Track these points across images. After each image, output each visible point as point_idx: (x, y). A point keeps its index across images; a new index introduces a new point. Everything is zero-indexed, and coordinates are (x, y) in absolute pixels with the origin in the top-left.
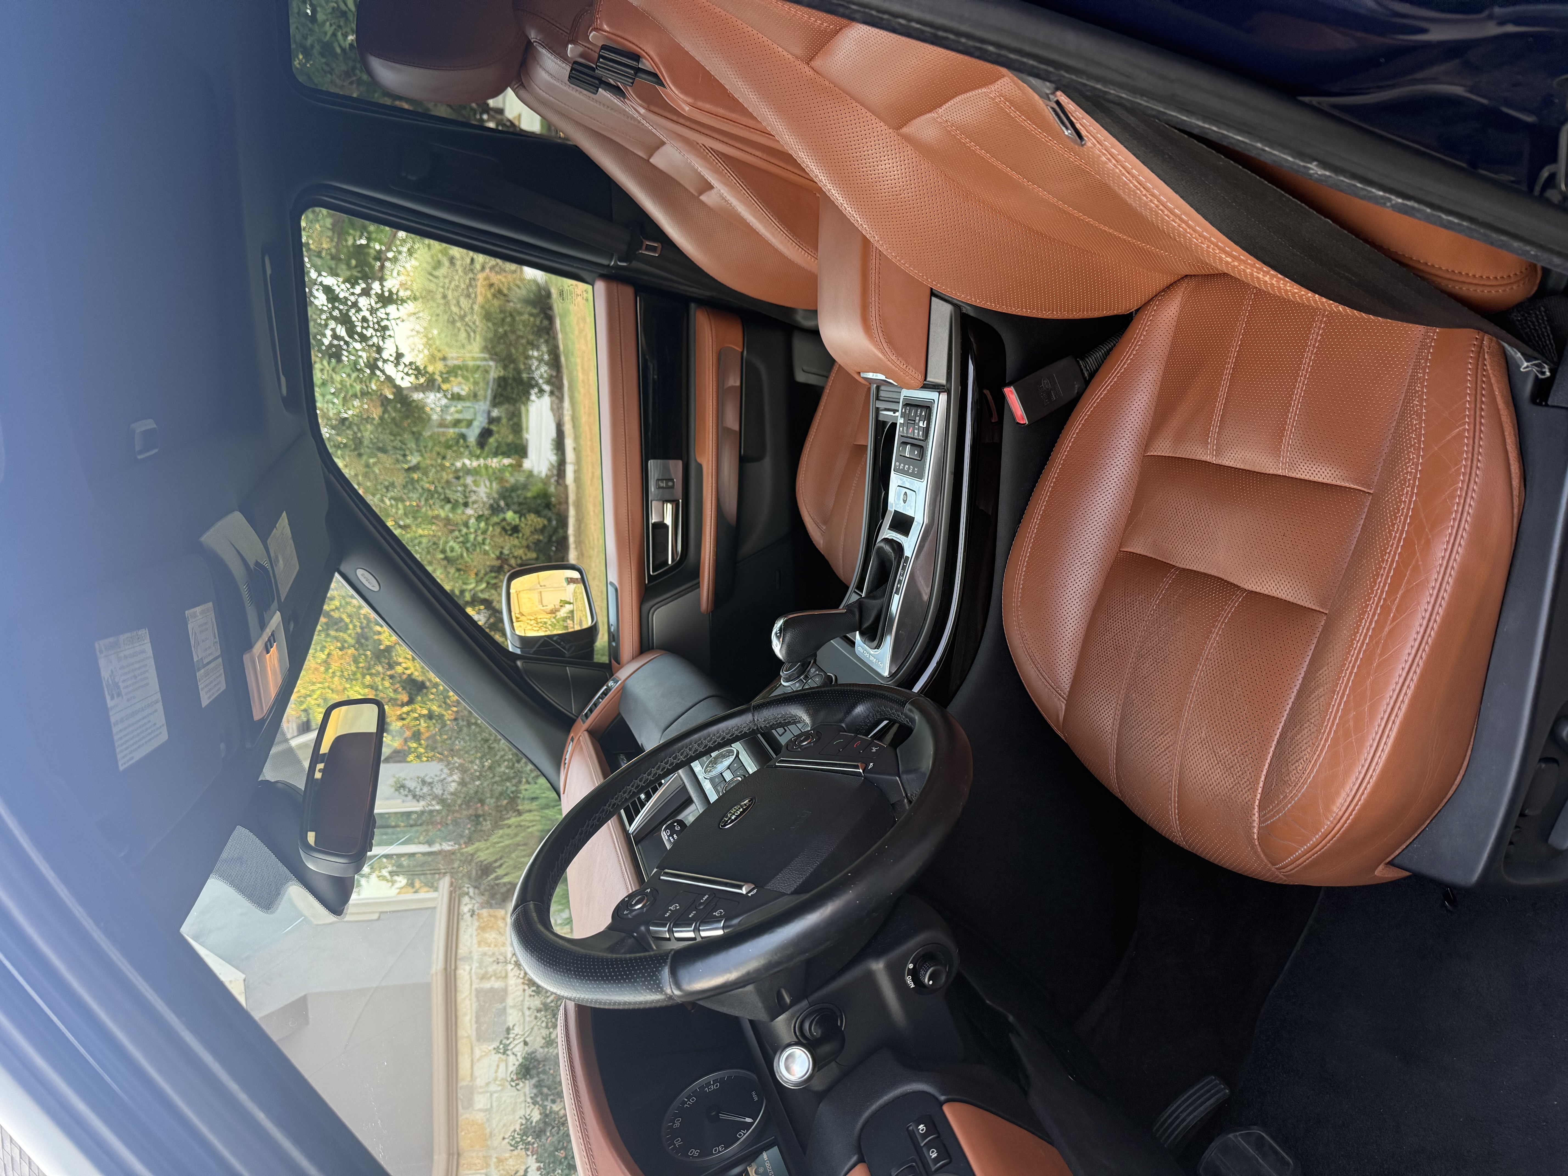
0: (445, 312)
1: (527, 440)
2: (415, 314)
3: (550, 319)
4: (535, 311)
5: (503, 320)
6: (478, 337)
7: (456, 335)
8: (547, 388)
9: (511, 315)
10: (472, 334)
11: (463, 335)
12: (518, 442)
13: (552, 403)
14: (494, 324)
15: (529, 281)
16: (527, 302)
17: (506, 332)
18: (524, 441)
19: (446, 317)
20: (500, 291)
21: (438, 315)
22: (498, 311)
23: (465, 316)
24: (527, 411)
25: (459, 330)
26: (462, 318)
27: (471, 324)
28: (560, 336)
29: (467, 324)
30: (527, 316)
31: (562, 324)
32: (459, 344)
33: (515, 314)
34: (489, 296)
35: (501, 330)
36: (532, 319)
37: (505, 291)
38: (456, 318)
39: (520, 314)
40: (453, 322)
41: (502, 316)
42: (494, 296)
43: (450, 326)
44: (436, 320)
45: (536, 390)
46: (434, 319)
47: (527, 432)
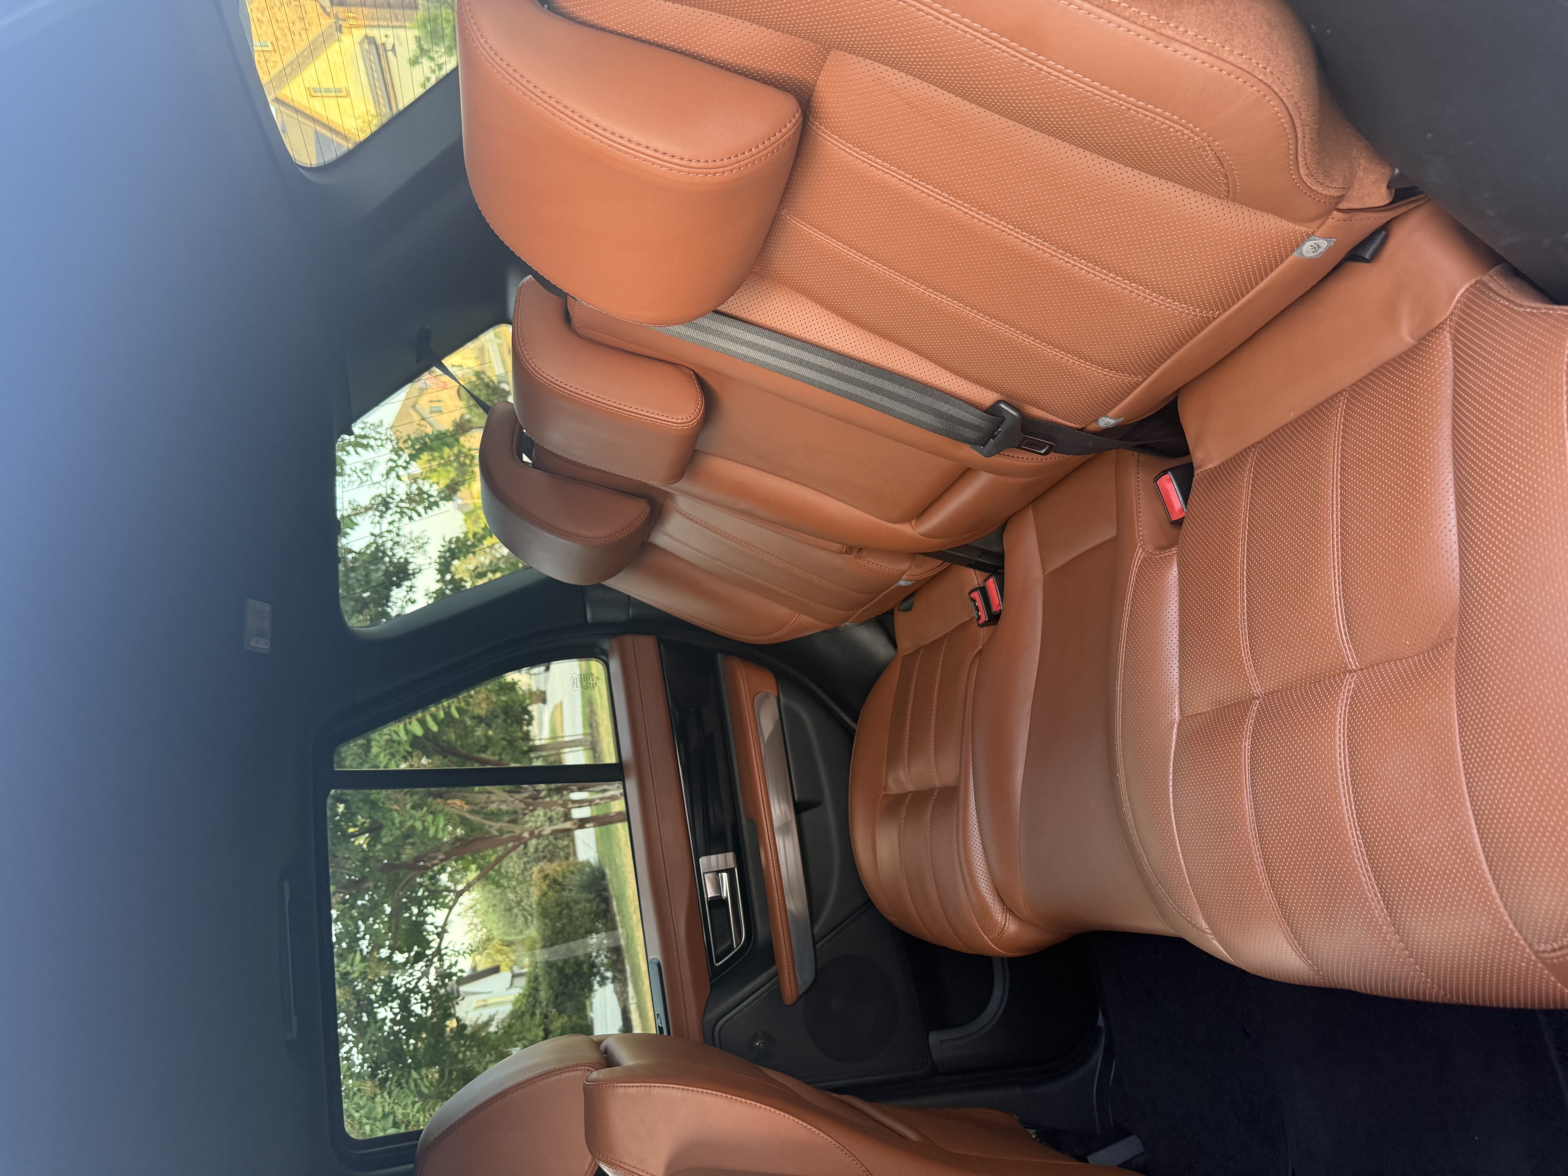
0: (501, 901)
1: (592, 1020)
2: (471, 908)
3: (607, 901)
4: (591, 897)
5: (560, 913)
6: (535, 922)
7: (515, 922)
8: (609, 974)
9: (568, 906)
10: (529, 918)
11: (520, 920)
12: (584, 1023)
13: (615, 988)
14: (551, 920)
15: (582, 863)
16: (584, 888)
17: (563, 926)
18: (589, 1020)
19: (502, 906)
20: (555, 881)
21: (494, 906)
22: (554, 904)
23: (521, 901)
24: (591, 1004)
25: (516, 915)
26: (519, 903)
27: (527, 908)
28: (618, 918)
29: (524, 909)
30: (584, 903)
31: (618, 905)
32: (517, 930)
33: (572, 904)
34: (545, 887)
35: (558, 925)
36: (588, 905)
37: (560, 880)
38: (513, 904)
39: (577, 902)
40: (510, 909)
41: (558, 909)
42: (549, 886)
43: (507, 914)
44: (494, 911)
45: (598, 979)
46: (491, 910)
47: (591, 1010)
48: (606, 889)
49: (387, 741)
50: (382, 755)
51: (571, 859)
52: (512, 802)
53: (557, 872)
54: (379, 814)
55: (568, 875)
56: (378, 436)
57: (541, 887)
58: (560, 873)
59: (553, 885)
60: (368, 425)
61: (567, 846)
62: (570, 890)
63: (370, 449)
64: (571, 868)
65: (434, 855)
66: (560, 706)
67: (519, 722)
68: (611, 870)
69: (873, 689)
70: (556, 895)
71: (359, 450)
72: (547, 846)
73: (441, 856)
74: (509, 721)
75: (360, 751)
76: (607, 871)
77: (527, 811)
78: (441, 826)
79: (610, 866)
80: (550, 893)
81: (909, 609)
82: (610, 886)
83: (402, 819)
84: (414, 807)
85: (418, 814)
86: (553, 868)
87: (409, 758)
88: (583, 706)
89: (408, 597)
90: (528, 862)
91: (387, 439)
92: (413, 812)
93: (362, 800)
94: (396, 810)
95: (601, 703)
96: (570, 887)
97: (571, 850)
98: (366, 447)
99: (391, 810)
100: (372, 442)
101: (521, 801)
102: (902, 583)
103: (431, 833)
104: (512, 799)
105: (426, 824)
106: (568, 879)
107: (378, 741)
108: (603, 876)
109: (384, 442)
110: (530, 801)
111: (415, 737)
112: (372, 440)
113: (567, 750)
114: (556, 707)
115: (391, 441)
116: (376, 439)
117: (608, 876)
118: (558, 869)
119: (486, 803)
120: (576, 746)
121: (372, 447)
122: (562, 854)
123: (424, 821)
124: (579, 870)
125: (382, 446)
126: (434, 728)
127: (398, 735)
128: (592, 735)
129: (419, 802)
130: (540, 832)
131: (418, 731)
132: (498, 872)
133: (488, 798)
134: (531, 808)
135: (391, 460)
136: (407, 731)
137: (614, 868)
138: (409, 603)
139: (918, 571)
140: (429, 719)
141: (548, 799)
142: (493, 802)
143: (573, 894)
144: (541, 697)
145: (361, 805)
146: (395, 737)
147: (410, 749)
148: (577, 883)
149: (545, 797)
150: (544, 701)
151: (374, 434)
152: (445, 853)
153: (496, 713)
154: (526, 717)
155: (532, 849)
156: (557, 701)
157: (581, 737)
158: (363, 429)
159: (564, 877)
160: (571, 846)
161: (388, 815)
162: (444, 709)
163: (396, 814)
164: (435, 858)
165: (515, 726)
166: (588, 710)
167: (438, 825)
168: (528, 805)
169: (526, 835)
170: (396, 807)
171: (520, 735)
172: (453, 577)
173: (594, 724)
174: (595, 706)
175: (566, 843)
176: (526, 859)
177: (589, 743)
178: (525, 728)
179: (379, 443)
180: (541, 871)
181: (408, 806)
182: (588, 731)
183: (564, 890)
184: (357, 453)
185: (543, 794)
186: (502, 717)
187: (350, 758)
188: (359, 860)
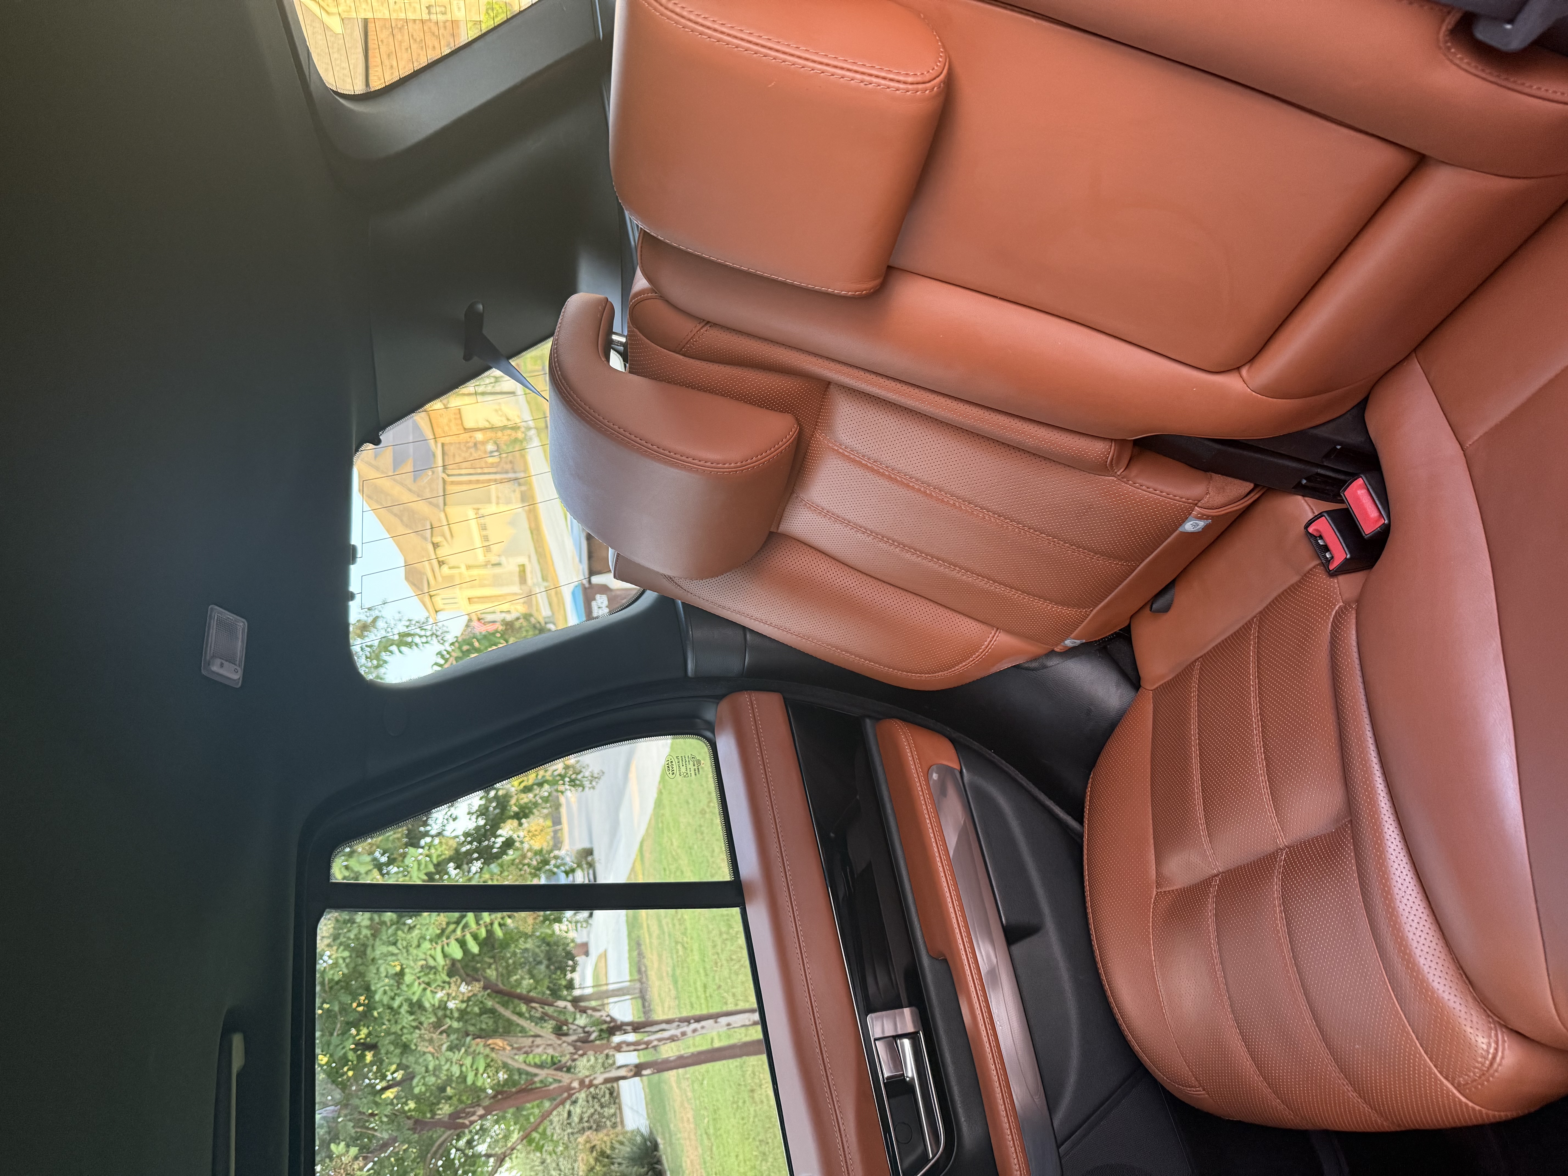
48: (659, 1162)
49: (422, 966)
50: (416, 983)
51: (619, 1128)
52: (560, 1045)
53: (605, 1142)
54: (412, 1059)
55: (617, 1145)
56: (423, 633)
57: (588, 1161)
58: (608, 1144)
59: (601, 1158)
60: (414, 622)
61: (614, 1115)
62: (620, 1164)
63: (414, 647)
64: (621, 1138)
65: (472, 1110)
66: (605, 955)
67: (563, 969)
68: (664, 1138)
69: (1104, 751)
70: (604, 1169)
71: (403, 649)
72: (592, 1115)
73: (481, 1112)
74: (552, 967)
75: (392, 982)
76: (660, 1140)
77: (576, 1057)
78: (481, 1070)
79: (663, 1134)
80: (598, 1168)
81: (1166, 609)
82: (664, 1158)
83: (437, 1062)
84: (450, 1049)
85: (456, 1056)
86: (600, 1139)
87: (447, 986)
88: (630, 951)
89: (449, 813)
90: (572, 1133)
91: (432, 635)
92: (450, 1054)
93: (392, 1043)
94: (429, 1052)
95: (651, 943)
96: (619, 1160)
97: (618, 1120)
98: (409, 645)
99: (424, 1053)
100: (417, 640)
101: (569, 1044)
102: (1189, 526)
103: (470, 1080)
104: (559, 1042)
105: (464, 1069)
106: (617, 1151)
107: (412, 968)
108: (656, 1147)
109: (429, 639)
110: (579, 1044)
111: (454, 962)
112: (417, 637)
113: (611, 1000)
114: (600, 957)
115: (437, 636)
116: (421, 636)
117: (661, 1147)
118: (605, 1138)
119: (530, 1047)
120: (624, 995)
121: (416, 645)
122: (608, 1123)
123: (461, 1066)
124: (630, 1140)
125: (427, 642)
126: (474, 948)
127: (435, 959)
128: (640, 981)
129: (456, 1042)
130: (591, 1081)
131: (457, 953)
132: (544, 1134)
133: (533, 1042)
134: (581, 1052)
135: (436, 664)
136: (445, 956)
137: (667, 1135)
138: (451, 820)
139: (1219, 499)
140: (469, 938)
141: (598, 1042)
142: (538, 1046)
143: (623, 1167)
144: (585, 949)
145: (392, 1048)
146: (432, 963)
147: (447, 979)
148: (627, 1155)
149: (596, 1040)
150: (587, 954)
151: (418, 631)
152: (485, 1108)
153: (538, 959)
154: (570, 963)
155: (576, 1119)
156: (601, 950)
157: (628, 984)
158: (407, 627)
159: (613, 1148)
160: (618, 1115)
161: (421, 1060)
162: (486, 926)
163: (430, 1057)
164: (474, 1114)
165: (559, 972)
166: (635, 953)
167: (477, 1069)
168: (577, 1049)
169: (576, 1084)
170: (431, 1049)
171: (564, 983)
172: (496, 794)
173: (643, 969)
174: (643, 947)
175: (612, 1111)
176: (570, 1131)
177: (637, 991)
178: (569, 976)
179: (424, 639)
180: (588, 1141)
181: (444, 1047)
182: (636, 977)
183: (613, 1164)
184: (400, 652)
185: (593, 1037)
186: (545, 962)
187: (381, 991)
188: (386, 1116)
